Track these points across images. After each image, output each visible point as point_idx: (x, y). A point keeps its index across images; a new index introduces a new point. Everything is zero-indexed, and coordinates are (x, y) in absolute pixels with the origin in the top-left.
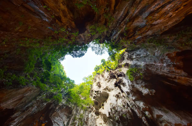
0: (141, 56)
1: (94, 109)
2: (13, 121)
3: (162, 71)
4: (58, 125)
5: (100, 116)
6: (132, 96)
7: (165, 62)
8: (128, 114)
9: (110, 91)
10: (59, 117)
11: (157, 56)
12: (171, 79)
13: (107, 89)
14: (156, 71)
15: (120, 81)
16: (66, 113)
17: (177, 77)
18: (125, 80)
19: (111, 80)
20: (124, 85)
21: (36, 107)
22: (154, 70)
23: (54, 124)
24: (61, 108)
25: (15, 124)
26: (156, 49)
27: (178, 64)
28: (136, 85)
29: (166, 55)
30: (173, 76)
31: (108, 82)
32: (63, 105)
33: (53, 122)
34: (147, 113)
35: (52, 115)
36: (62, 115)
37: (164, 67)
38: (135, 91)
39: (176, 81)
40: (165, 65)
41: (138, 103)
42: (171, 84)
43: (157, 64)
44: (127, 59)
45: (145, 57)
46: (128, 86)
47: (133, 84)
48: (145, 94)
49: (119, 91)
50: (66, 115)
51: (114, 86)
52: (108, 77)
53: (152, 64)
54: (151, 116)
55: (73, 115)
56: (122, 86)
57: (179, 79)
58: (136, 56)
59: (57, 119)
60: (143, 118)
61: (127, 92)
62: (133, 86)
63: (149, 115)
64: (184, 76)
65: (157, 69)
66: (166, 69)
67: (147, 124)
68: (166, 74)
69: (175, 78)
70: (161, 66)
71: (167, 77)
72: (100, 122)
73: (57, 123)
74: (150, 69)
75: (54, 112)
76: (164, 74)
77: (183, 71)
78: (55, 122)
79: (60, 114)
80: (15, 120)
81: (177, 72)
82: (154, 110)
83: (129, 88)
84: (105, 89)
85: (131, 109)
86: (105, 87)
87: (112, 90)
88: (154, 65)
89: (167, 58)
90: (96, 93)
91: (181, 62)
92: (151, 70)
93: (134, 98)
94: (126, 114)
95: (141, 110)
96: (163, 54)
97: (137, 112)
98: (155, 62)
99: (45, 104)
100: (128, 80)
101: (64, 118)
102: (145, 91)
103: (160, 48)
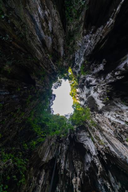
0: (78, 58)
1: (95, 112)
2: (61, 163)
3: (92, 45)
4: (86, 140)
5: (103, 112)
6: (101, 79)
7: (87, 40)
8: (108, 88)
9: (90, 94)
10: (82, 136)
11: (82, 45)
12: (101, 41)
13: (87, 95)
14: (90, 50)
15: (87, 83)
16: (83, 131)
17: (101, 35)
18: (88, 79)
19: (84, 89)
20: (90, 81)
21: (65, 145)
22: (89, 52)
23: (83, 143)
24: (77, 131)
25: (63, 164)
26: (77, 43)
27: (92, 30)
28: (94, 72)
29: (83, 37)
30: (99, 38)
31: (84, 92)
32: (77, 129)
33: (81, 142)
34: (116, 73)
35: (76, 140)
36: (82, 134)
37: (91, 42)
38: (98, 75)
39: (103, 37)
40: (89, 41)
41: (107, 78)
42: (105, 43)
43: (87, 47)
44: (76, 70)
45: (80, 55)
46: (92, 79)
47: (92, 74)
48: (103, 68)
49: (93, 88)
50: (84, 131)
51: (88, 89)
52: (81, 90)
53: (85, 51)
54: (119, 71)
55: (87, 127)
56: (91, 83)
57: (103, 34)
58: (77, 62)
59: (82, 138)
60: (117, 78)
61: (96, 82)
62: (94, 75)
63: (118, 73)
64: (103, 29)
65: (90, 49)
66: (92, 42)
67: (122, 77)
68: (96, 44)
69: (101, 37)
70: (89, 45)
71: (98, 43)
72: (107, 114)
73: (85, 140)
74: (87, 55)
75: (76, 137)
76: (95, 45)
77: (99, 28)
78: (83, 141)
79: (81, 135)
80: (62, 162)
81: (97, 33)
82: (119, 68)
83: (94, 79)
84: (87, 97)
85: (107, 84)
86: (85, 96)
87: (90, 92)
88: (86, 50)
89: (85, 37)
90: (86, 105)
91: (92, 27)
92: (89, 54)
93: (103, 79)
94: (108, 90)
95: (112, 77)
96: (82, 39)
97: (111, 80)
98: (84, 48)
99: (68, 139)
100: (88, 76)
101: (85, 134)
102: (101, 67)
103: (76, 39)
